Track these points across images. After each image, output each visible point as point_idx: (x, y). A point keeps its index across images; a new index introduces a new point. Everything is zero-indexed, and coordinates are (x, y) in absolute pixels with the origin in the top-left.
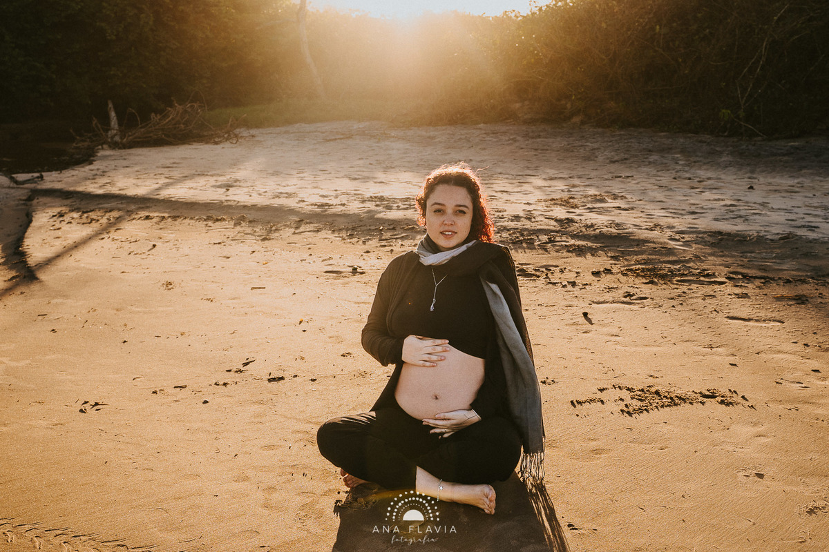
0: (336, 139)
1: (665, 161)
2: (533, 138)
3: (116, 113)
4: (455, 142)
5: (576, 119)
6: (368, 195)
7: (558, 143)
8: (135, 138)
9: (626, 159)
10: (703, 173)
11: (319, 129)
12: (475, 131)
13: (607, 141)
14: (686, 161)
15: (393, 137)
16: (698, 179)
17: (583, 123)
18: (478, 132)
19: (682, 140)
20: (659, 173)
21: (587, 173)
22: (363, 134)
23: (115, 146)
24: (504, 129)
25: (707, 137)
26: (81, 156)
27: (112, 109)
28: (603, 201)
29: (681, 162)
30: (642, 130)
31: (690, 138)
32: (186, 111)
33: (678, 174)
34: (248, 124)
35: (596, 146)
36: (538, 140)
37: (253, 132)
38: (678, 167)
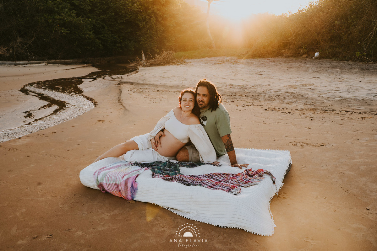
0: (219, 64)
1: (333, 72)
2: (288, 63)
3: (144, 55)
4: (260, 64)
5: (304, 56)
6: (228, 84)
7: (296, 65)
8: (151, 63)
9: (319, 71)
10: (345, 76)
11: (213, 60)
12: (267, 60)
13: (314, 64)
14: (341, 71)
15: (238, 63)
16: (343, 78)
17: (306, 57)
18: (269, 61)
19: (341, 64)
20: (330, 76)
21: (304, 76)
22: (228, 61)
23: (144, 66)
24: (278, 59)
25: (351, 62)
26: (132, 69)
27: (143, 53)
28: (306, 86)
29: (339, 72)
30: (328, 60)
31: (345, 63)
32: (168, 54)
33: (336, 76)
34: (188, 58)
35: (309, 66)
36: (289, 64)
37: (190, 60)
38: (337, 74)
